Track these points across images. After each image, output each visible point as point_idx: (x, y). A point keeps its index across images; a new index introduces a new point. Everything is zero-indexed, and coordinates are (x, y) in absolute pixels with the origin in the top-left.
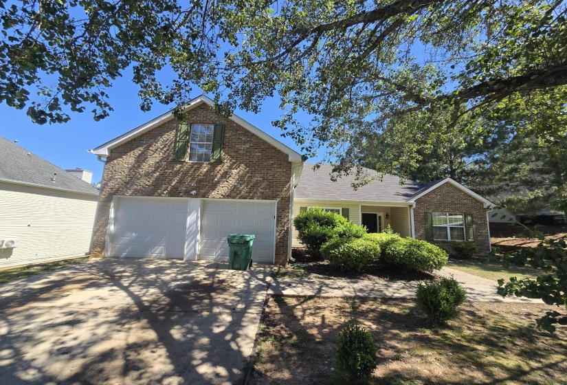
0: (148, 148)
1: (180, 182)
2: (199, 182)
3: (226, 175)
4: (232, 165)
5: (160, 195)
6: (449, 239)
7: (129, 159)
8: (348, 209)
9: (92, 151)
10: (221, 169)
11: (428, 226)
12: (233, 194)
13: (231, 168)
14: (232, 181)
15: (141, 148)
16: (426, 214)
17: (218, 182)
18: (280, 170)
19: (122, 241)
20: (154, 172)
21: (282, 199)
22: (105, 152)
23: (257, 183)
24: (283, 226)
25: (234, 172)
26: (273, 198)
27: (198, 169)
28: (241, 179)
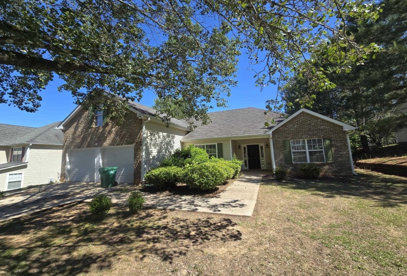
0: (78, 123)
1: (91, 139)
2: (99, 137)
3: (110, 132)
4: (112, 126)
5: (83, 148)
6: (309, 162)
7: (72, 130)
8: (221, 144)
9: (56, 128)
10: (108, 129)
11: (287, 151)
12: (113, 143)
13: (112, 128)
14: (112, 135)
15: (76, 123)
16: (284, 142)
17: (106, 137)
18: (136, 125)
19: (73, 174)
20: (81, 135)
21: (137, 143)
22: (61, 127)
23: (125, 134)
24: (137, 161)
25: (114, 129)
26: (132, 143)
27: (98, 131)
28: (117, 134)
